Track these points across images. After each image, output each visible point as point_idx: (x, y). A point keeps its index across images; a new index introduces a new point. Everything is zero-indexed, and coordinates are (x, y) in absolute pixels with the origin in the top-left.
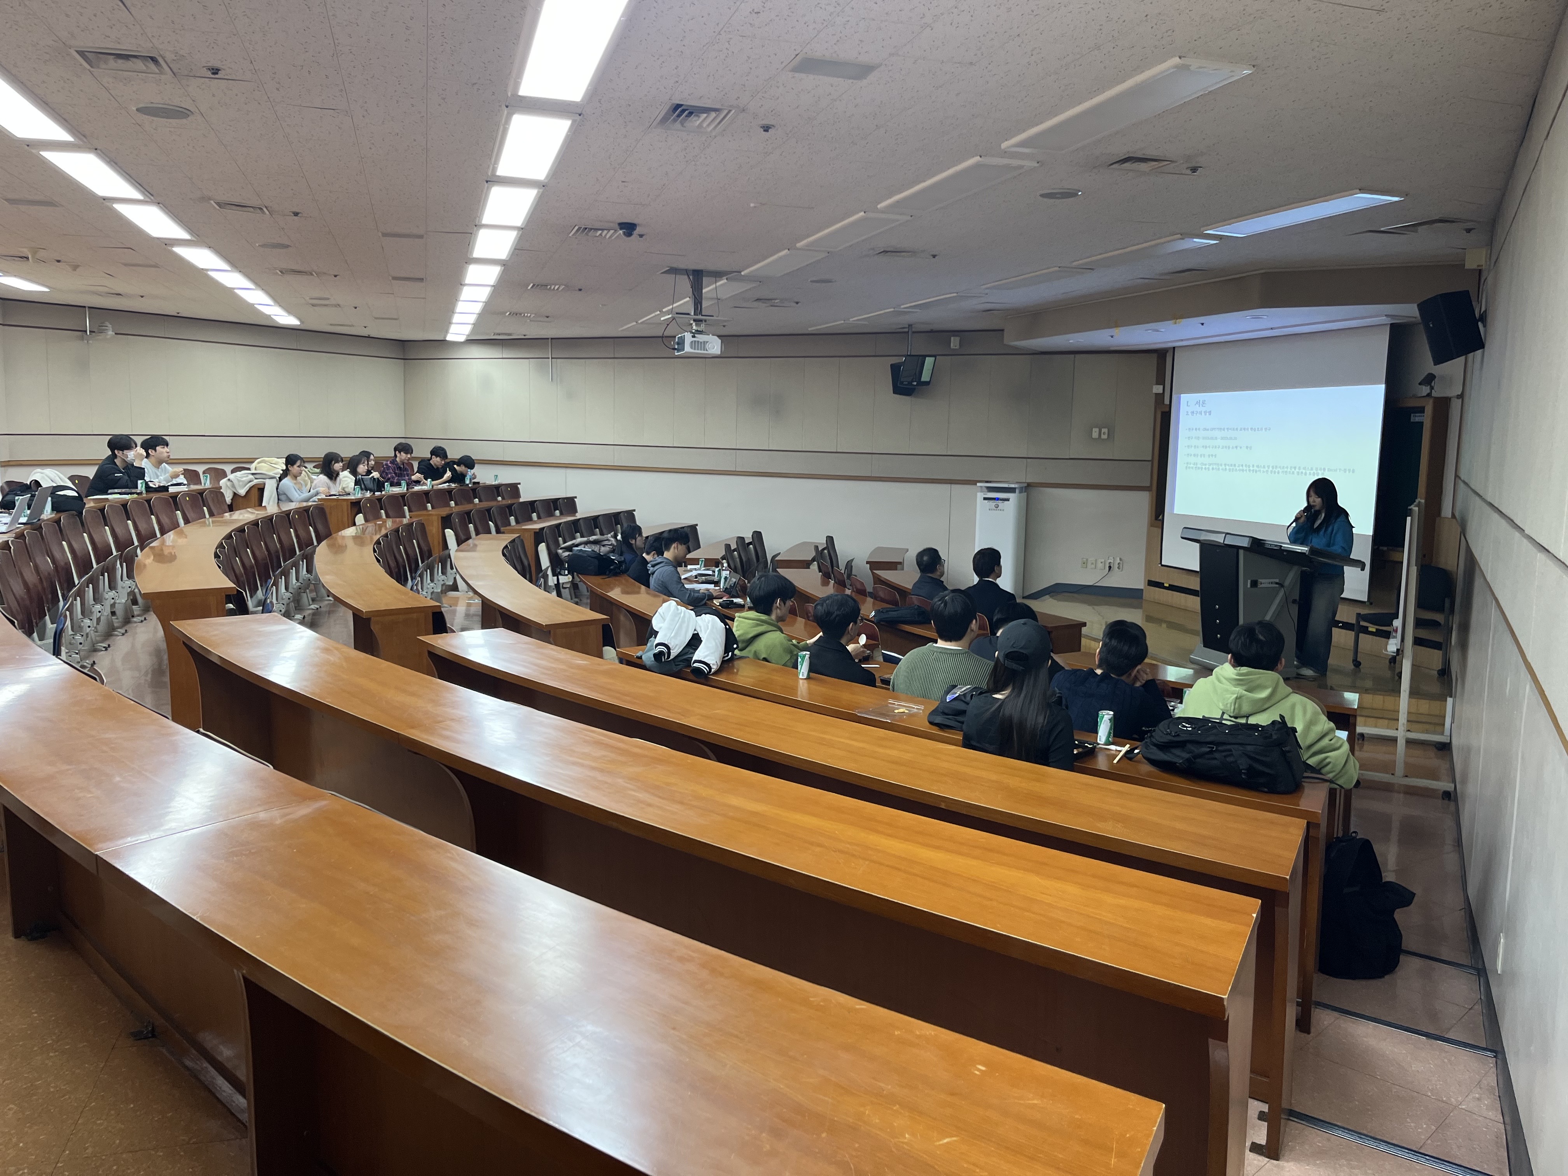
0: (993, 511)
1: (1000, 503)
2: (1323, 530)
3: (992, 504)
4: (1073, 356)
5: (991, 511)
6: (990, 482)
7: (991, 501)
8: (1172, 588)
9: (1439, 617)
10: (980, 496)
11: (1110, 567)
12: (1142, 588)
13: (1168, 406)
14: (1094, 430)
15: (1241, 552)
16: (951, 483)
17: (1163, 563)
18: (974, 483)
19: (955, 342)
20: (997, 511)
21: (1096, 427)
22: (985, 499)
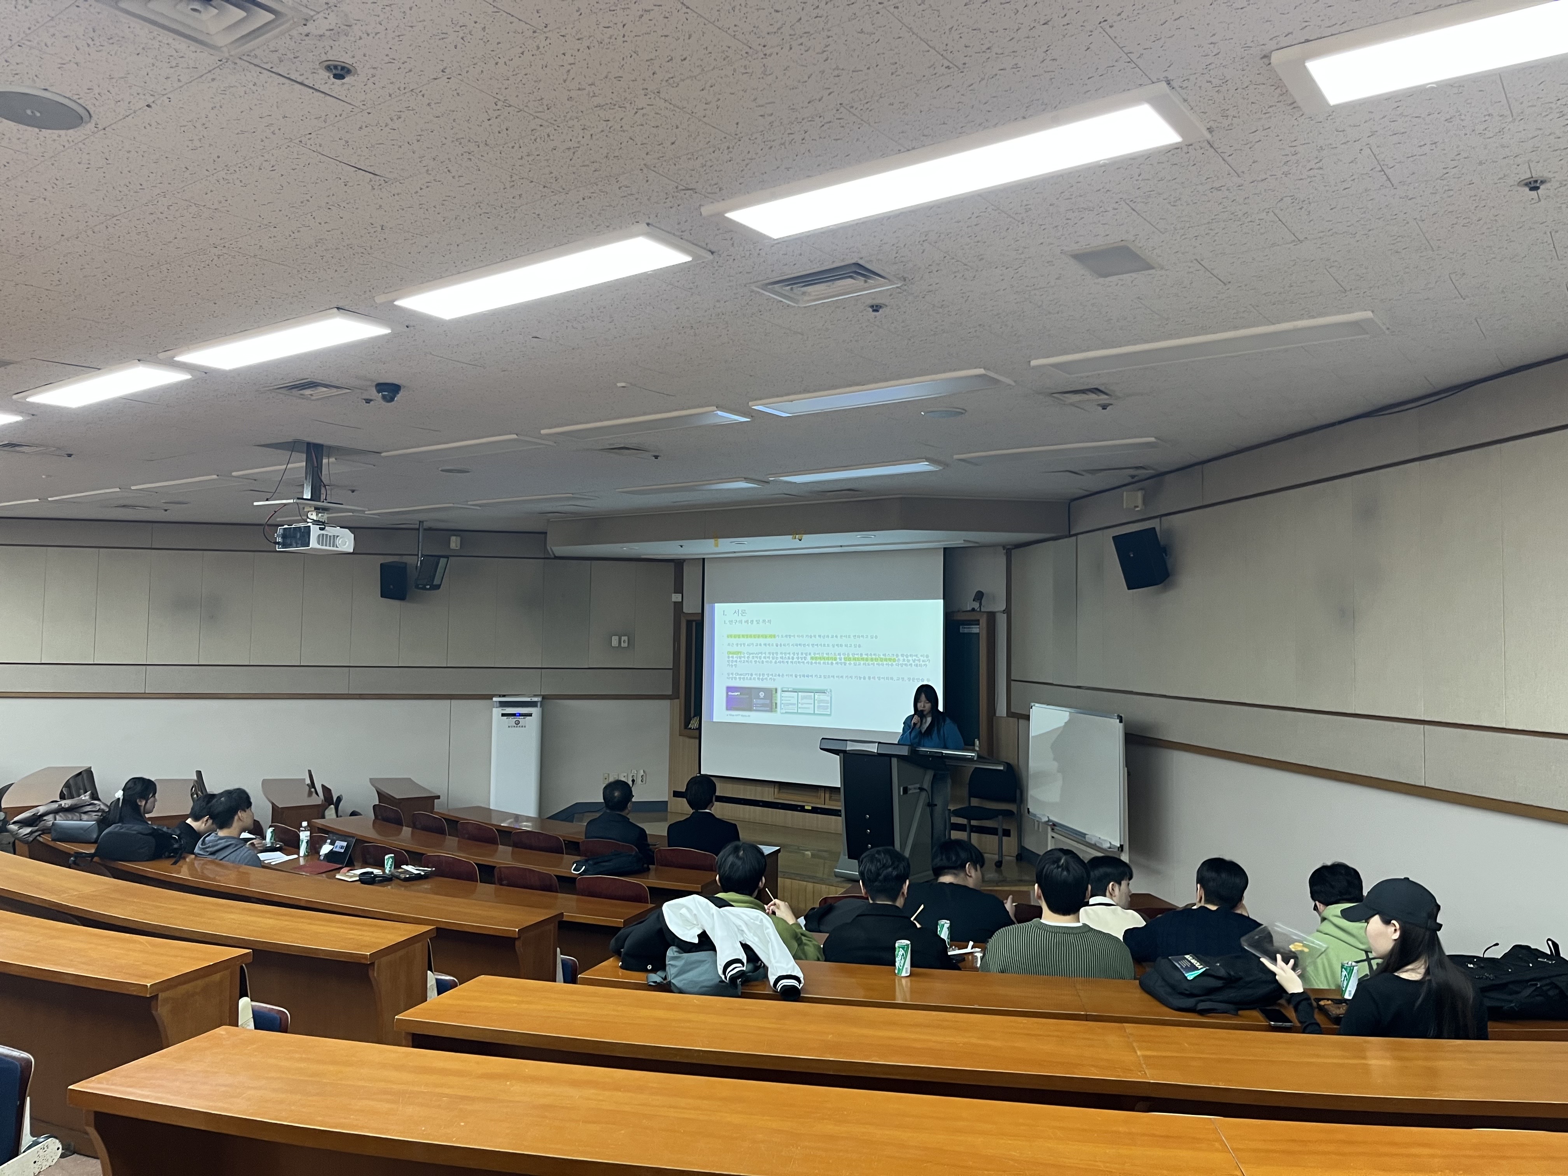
0: (513, 728)
1: (521, 719)
2: (936, 731)
3: (512, 720)
4: (589, 562)
5: (511, 729)
6: (504, 696)
7: (511, 718)
9: (1012, 807)
10: (497, 712)
12: (666, 799)
13: (700, 615)
14: (613, 638)
15: (894, 761)
16: (451, 699)
18: (490, 697)
19: (455, 543)
20: (518, 728)
21: (615, 635)
22: (503, 715)
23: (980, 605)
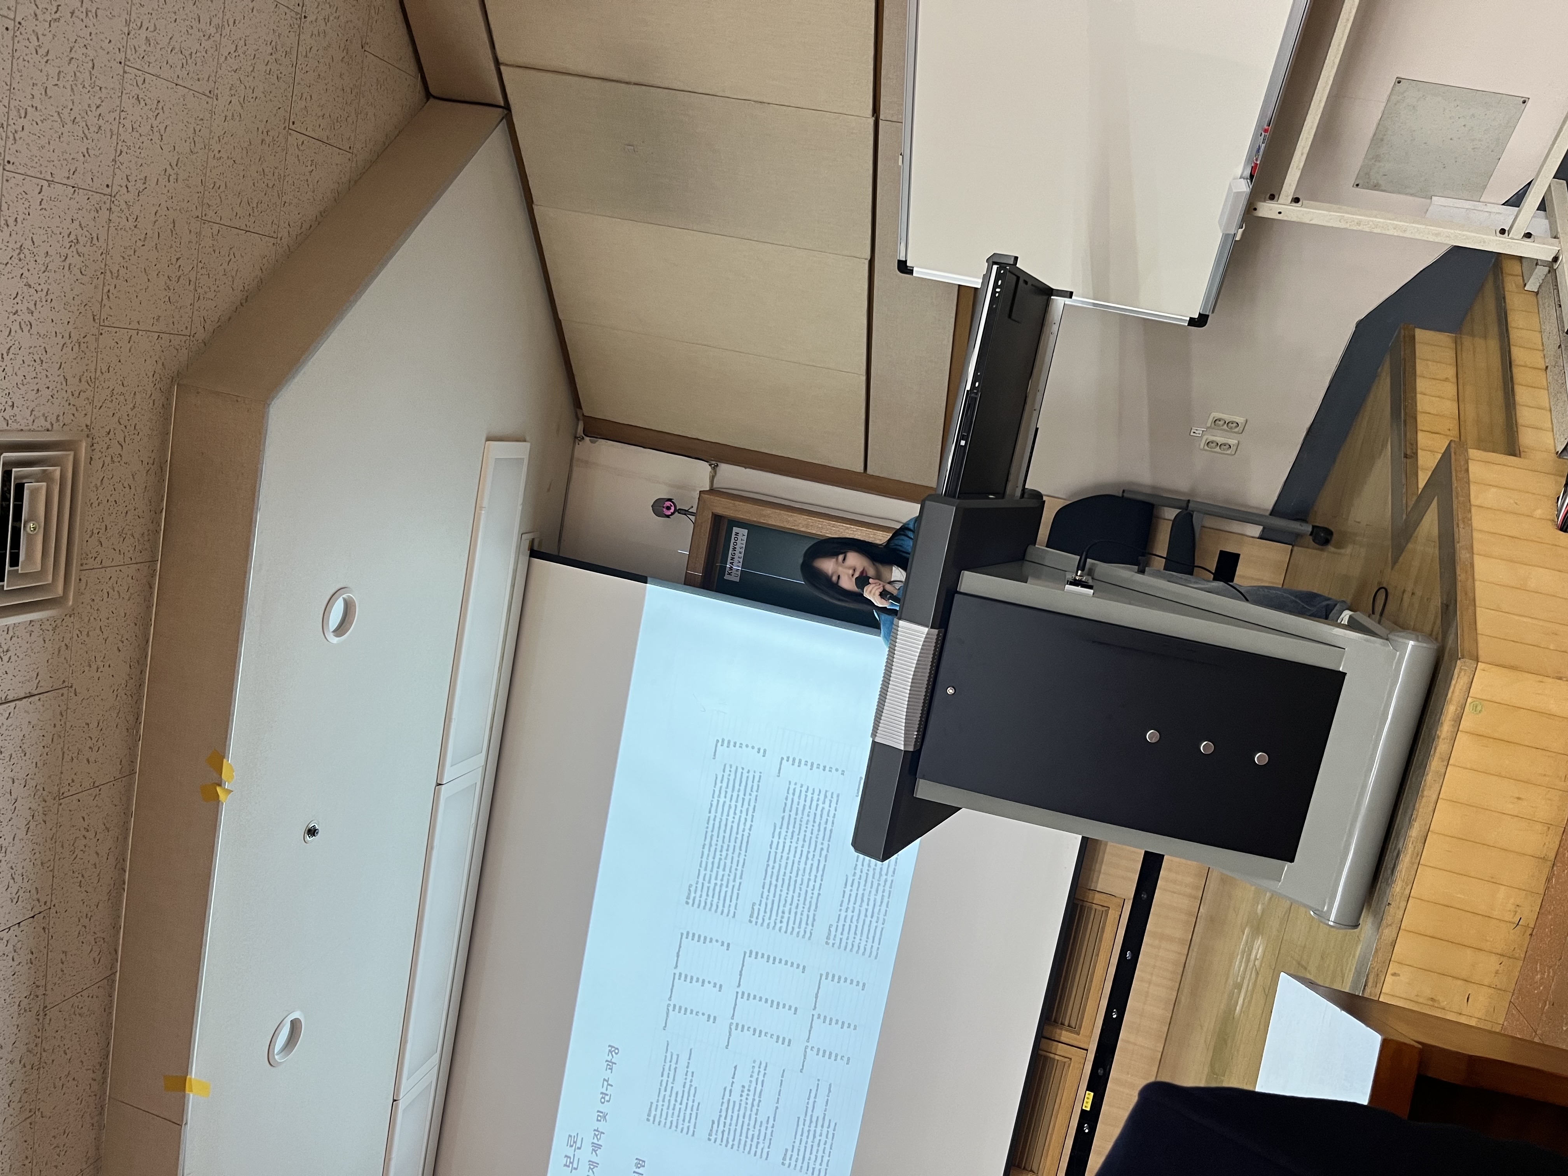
23: (685, 512)
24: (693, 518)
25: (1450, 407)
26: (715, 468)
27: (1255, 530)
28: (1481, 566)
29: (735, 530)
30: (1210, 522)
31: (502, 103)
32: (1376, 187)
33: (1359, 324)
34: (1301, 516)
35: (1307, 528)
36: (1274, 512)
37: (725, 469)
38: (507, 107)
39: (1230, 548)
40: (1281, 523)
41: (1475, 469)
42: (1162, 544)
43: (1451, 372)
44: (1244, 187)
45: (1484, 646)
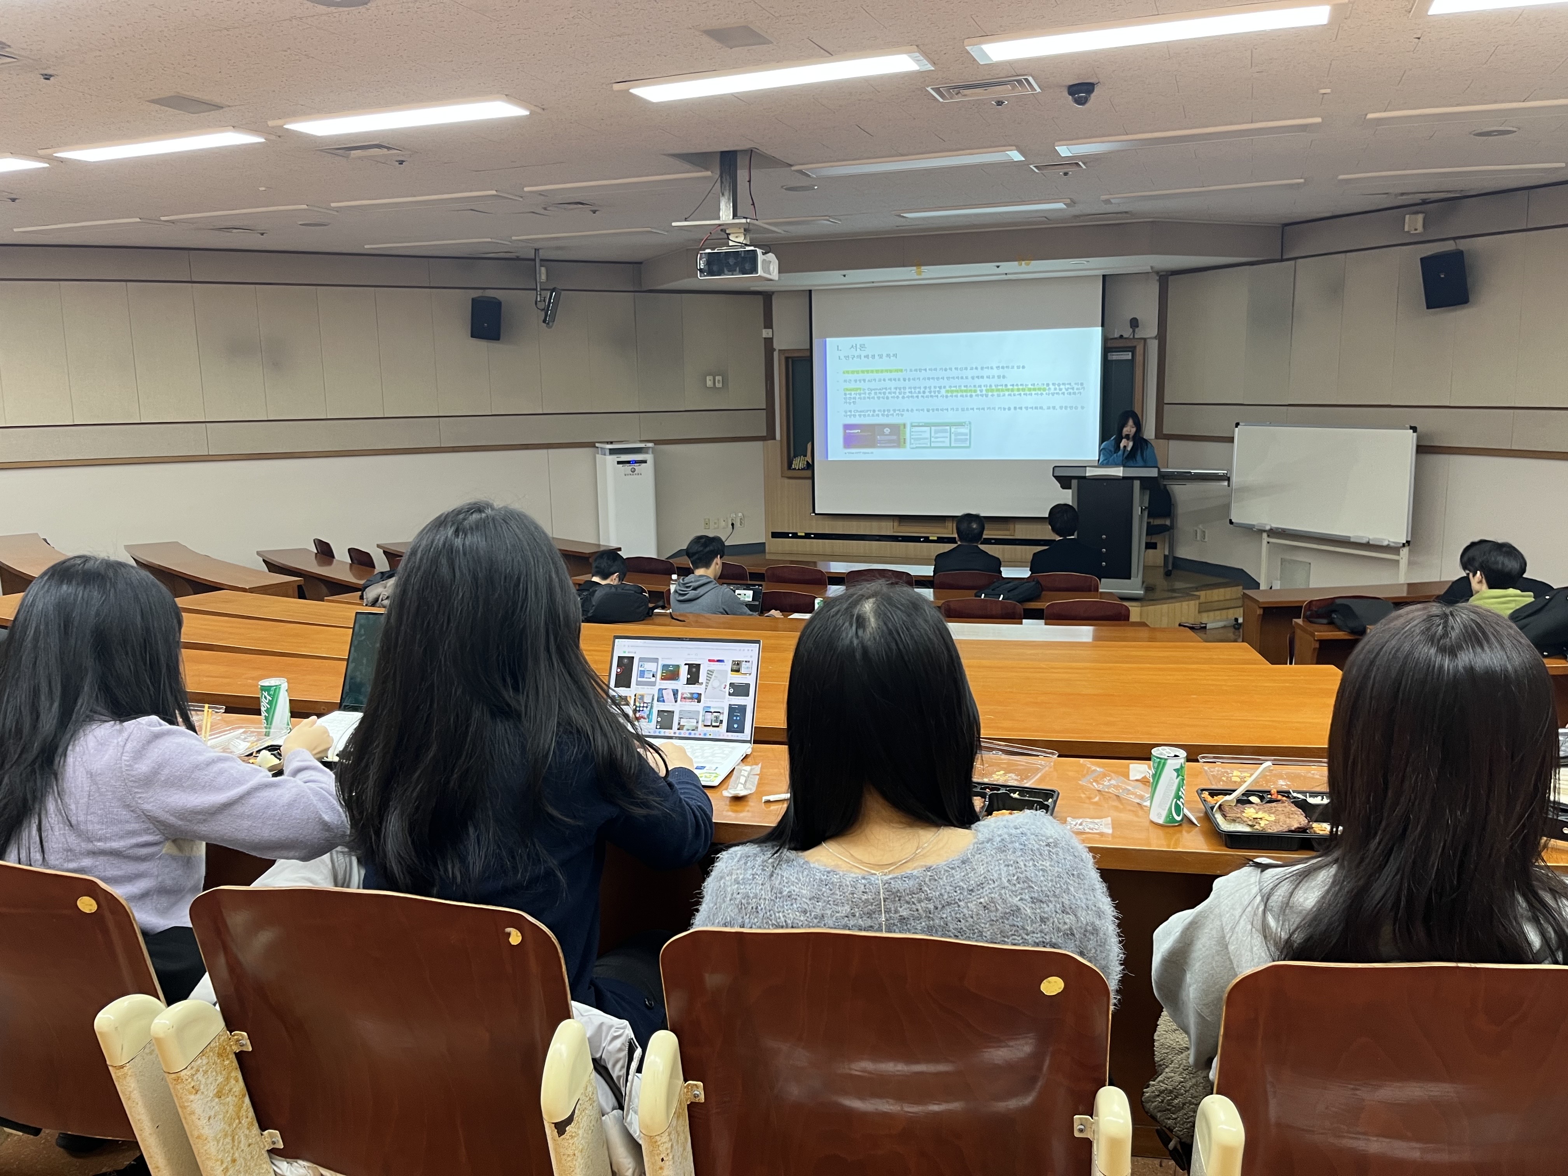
0: (630, 476)
1: (636, 466)
3: (628, 468)
4: (679, 295)
5: (627, 477)
6: (611, 442)
7: (626, 465)
8: (807, 536)
10: (610, 460)
11: (733, 525)
12: (763, 541)
14: (708, 378)
15: (1136, 483)
16: (548, 448)
17: (817, 512)
18: (598, 445)
19: (543, 274)
20: (634, 476)
21: (710, 375)
22: (617, 463)
23: (1134, 331)
24: (1132, 337)
25: (1216, 598)
26: (1155, 338)
27: (1167, 553)
28: (1165, 606)
29: (1130, 353)
30: (1167, 537)
31: (1284, 257)
32: (1282, 564)
33: (1242, 570)
34: (1175, 566)
35: (1170, 568)
36: (1175, 558)
37: (1156, 343)
38: (1282, 260)
39: (1158, 546)
40: (1171, 560)
41: (1193, 602)
42: (1158, 522)
43: (1228, 597)
44: (1268, 528)
45: (1145, 608)
